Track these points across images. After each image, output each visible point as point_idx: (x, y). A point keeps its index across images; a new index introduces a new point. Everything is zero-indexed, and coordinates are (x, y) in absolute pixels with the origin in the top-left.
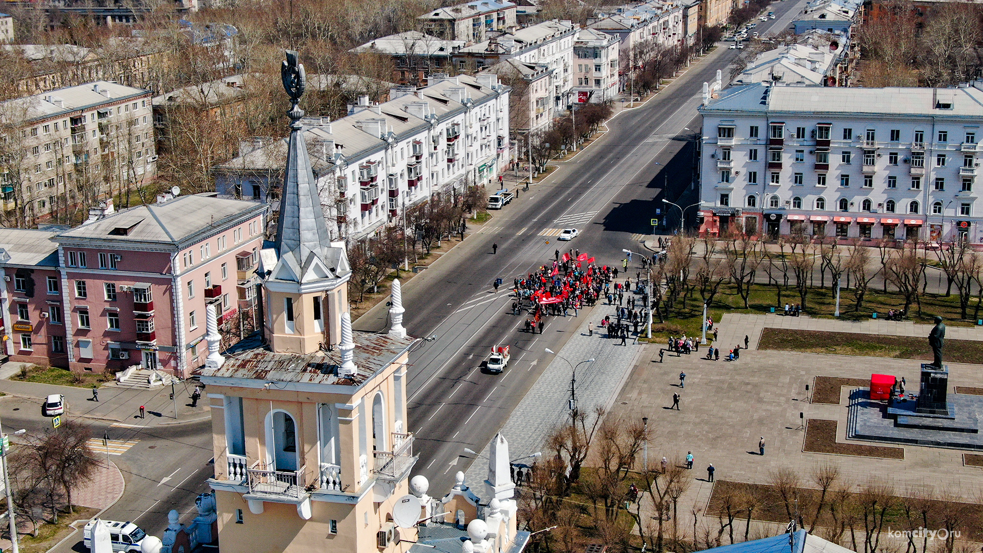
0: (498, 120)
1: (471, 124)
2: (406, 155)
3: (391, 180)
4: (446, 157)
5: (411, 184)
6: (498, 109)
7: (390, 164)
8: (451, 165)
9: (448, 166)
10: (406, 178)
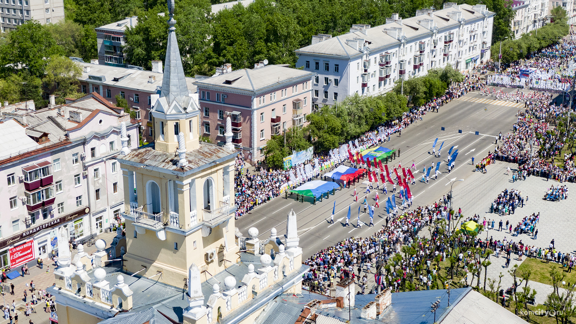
0: (484, 33)
1: (463, 34)
2: (413, 50)
3: (401, 65)
4: (442, 54)
5: (415, 67)
6: (484, 26)
7: (401, 55)
8: (446, 58)
9: (444, 59)
10: (412, 64)
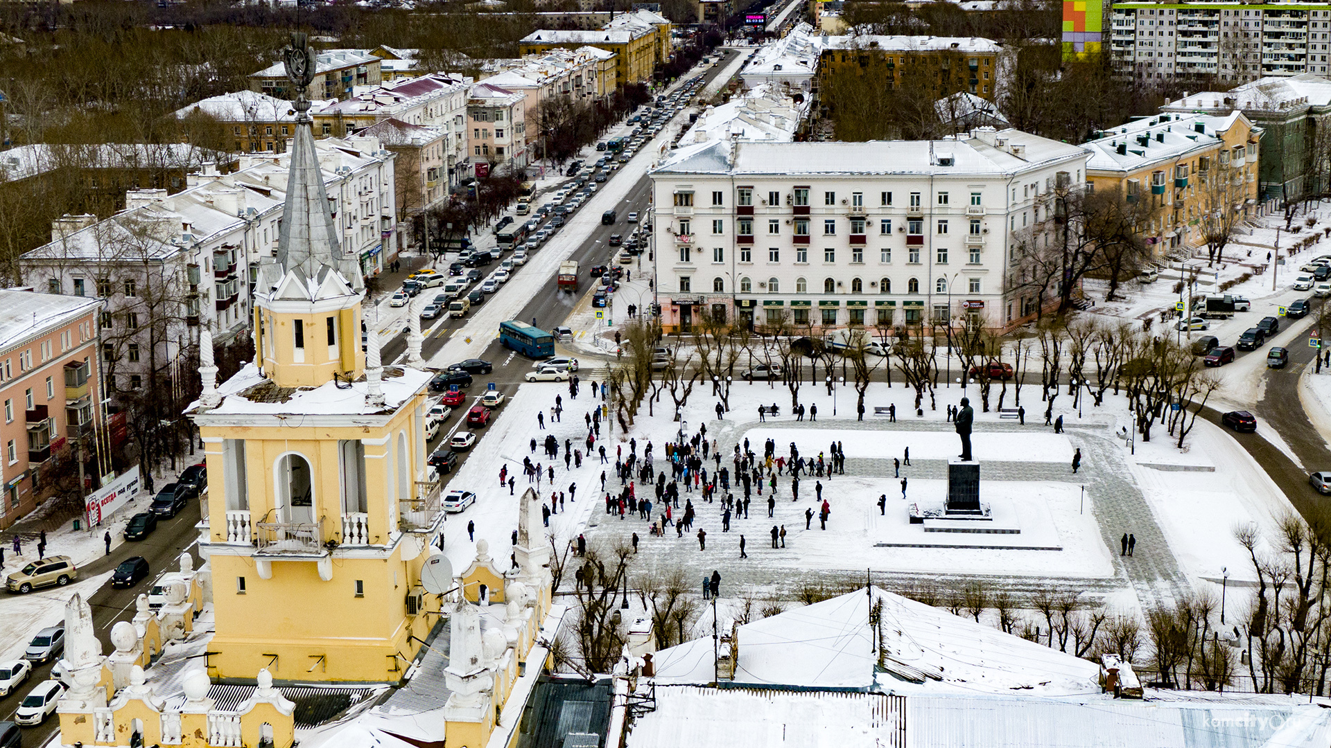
0: (382, 195)
1: (349, 200)
2: (270, 239)
3: (251, 271)
6: (382, 181)
7: (250, 249)
